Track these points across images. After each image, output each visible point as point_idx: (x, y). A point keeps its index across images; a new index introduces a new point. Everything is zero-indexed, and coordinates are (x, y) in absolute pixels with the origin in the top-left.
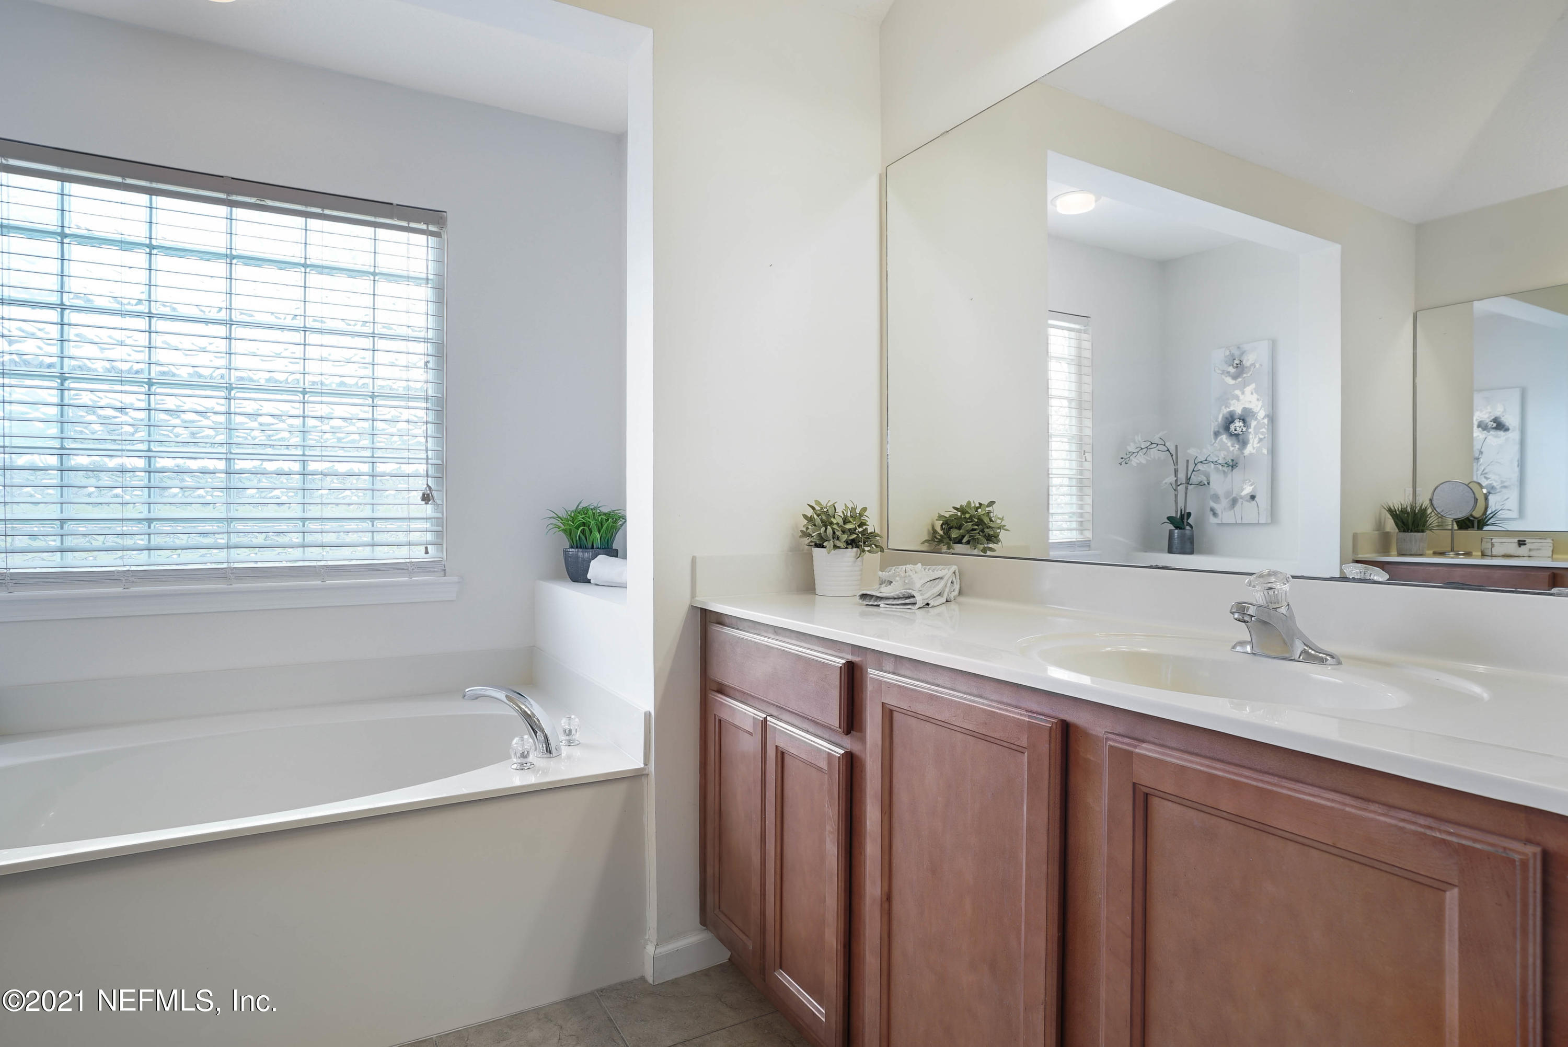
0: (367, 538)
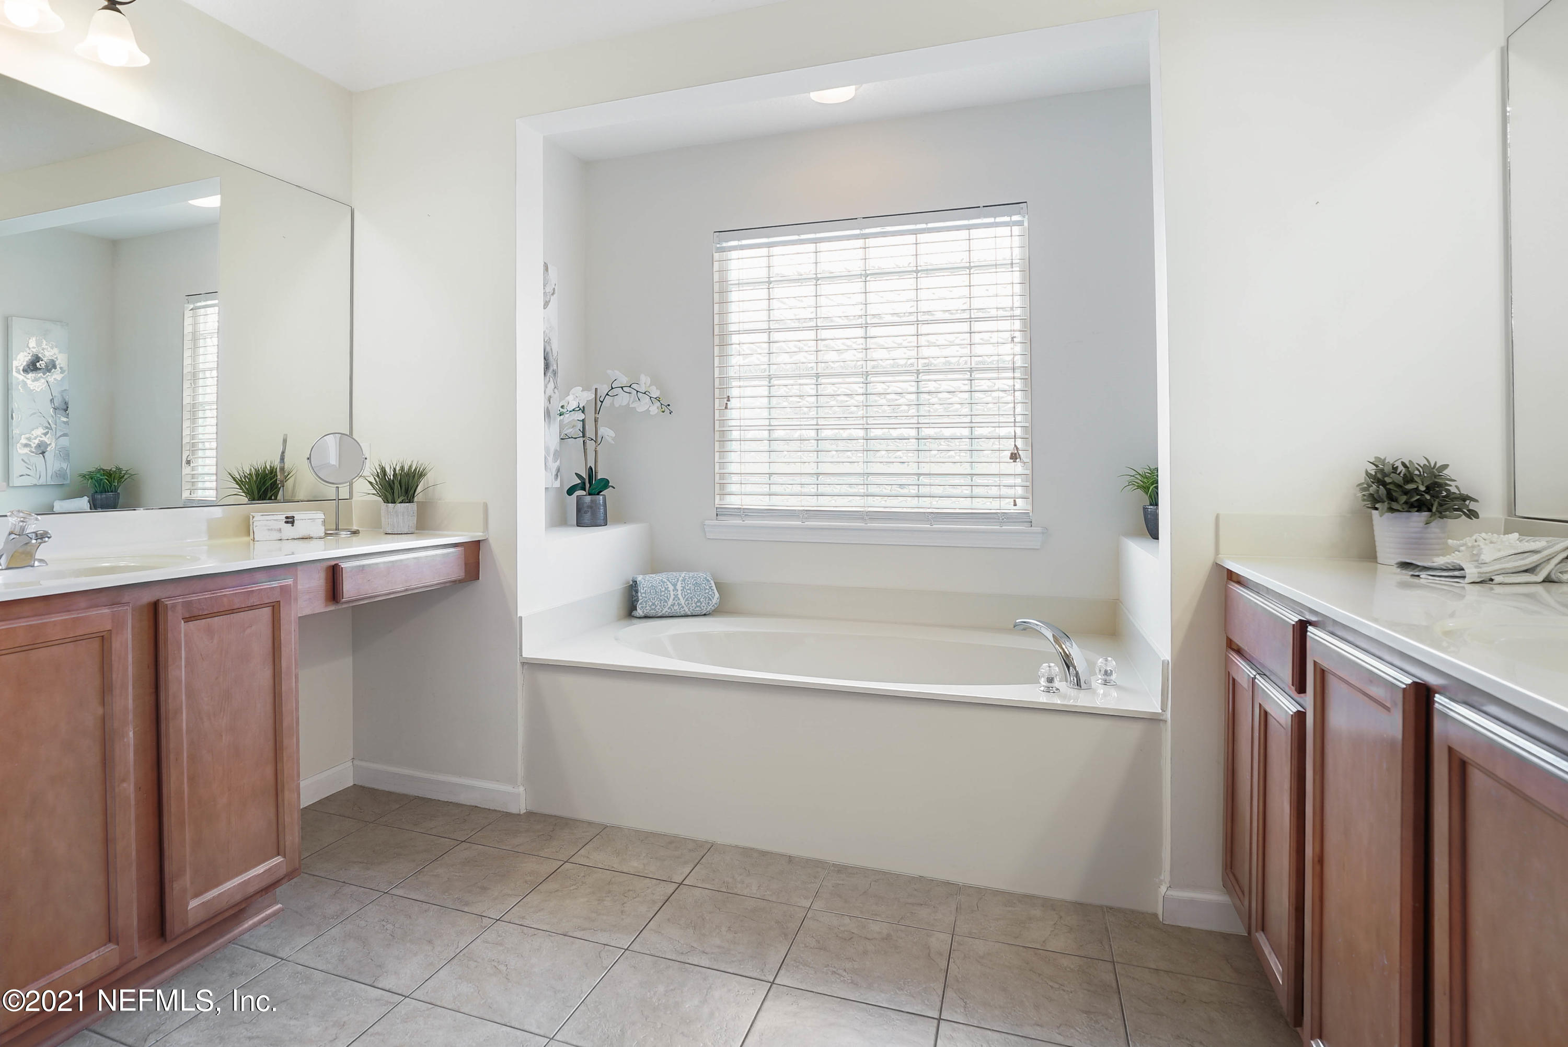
0: (967, 491)
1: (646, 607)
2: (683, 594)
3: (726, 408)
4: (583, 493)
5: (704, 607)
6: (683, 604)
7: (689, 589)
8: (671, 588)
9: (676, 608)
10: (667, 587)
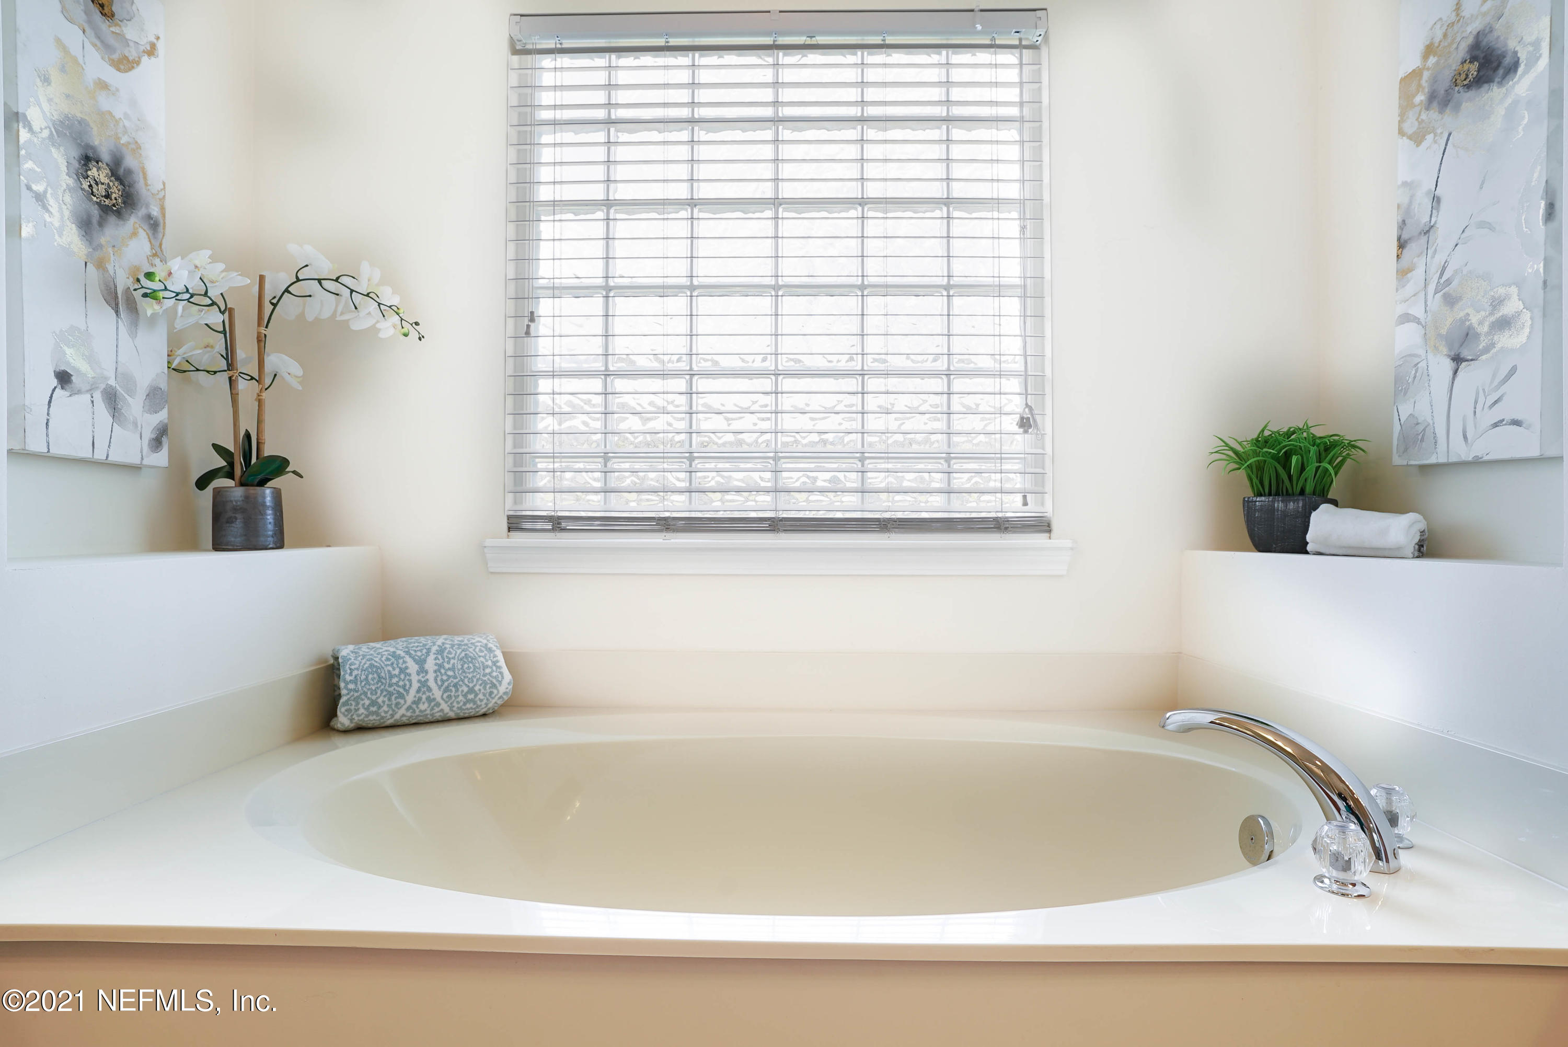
1: (357, 710)
2: (439, 679)
3: (528, 333)
4: (229, 483)
5: (481, 700)
6: (439, 699)
7: (453, 669)
8: (413, 667)
9: (423, 707)
10: (404, 666)
